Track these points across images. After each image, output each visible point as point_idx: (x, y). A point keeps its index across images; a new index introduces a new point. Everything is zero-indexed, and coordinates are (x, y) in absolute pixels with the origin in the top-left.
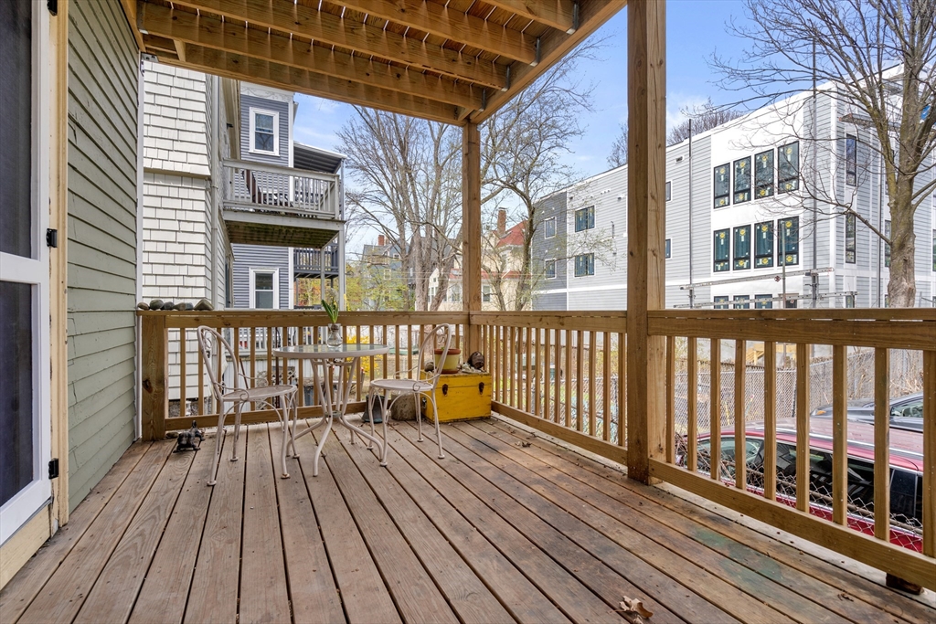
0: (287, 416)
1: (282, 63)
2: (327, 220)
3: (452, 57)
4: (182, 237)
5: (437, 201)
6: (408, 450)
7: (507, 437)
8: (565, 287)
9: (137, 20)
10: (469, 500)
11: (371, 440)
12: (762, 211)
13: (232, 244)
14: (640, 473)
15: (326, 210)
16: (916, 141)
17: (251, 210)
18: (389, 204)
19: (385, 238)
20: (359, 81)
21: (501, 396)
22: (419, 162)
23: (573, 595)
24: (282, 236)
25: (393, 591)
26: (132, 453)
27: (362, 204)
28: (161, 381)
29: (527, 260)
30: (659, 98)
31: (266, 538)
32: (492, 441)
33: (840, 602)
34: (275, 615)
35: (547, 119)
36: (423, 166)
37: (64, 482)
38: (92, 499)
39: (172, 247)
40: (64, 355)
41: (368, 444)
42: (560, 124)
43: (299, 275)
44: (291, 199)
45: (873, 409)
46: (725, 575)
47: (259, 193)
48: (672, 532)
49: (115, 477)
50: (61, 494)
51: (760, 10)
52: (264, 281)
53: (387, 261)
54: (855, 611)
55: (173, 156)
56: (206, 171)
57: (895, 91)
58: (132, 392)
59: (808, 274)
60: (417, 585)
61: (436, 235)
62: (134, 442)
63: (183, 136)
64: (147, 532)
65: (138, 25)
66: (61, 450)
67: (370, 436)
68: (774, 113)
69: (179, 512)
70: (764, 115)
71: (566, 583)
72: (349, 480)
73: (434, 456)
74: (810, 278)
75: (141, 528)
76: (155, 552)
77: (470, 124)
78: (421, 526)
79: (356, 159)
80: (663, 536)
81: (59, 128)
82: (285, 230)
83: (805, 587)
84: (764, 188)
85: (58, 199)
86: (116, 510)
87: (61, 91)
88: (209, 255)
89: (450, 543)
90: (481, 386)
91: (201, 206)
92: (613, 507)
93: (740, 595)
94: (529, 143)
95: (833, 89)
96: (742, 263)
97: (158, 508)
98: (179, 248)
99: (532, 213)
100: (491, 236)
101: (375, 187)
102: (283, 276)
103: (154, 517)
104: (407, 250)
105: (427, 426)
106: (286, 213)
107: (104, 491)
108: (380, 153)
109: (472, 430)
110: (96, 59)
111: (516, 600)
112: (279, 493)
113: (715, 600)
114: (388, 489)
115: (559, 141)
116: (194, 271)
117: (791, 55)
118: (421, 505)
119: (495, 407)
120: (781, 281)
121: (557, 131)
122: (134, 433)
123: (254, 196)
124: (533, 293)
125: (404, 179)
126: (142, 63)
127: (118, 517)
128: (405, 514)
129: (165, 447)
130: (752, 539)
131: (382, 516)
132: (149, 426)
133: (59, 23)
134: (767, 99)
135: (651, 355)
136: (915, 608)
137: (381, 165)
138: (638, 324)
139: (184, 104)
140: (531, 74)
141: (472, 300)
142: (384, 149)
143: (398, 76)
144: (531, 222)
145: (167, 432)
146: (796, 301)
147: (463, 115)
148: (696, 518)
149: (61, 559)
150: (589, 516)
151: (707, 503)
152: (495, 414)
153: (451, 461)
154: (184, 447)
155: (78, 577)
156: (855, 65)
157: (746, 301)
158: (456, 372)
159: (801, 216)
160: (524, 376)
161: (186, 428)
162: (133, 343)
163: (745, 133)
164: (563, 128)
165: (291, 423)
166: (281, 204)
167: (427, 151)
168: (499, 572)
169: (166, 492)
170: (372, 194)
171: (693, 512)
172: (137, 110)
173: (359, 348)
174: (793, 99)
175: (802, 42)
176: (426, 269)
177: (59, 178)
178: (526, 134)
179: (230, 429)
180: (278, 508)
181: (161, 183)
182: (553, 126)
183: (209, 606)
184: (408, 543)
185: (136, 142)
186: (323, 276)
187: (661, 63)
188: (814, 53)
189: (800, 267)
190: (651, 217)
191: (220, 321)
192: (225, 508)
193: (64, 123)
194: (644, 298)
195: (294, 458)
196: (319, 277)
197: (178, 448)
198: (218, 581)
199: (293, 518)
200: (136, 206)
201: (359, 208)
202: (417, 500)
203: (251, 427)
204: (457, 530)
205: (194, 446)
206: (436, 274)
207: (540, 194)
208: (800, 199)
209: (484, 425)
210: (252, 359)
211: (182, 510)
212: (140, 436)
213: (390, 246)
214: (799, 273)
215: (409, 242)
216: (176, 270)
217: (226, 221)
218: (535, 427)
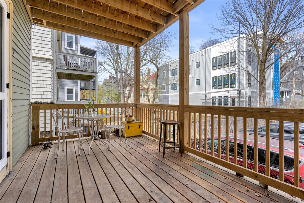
0: (80, 136)
1: (78, 28)
2: (92, 72)
3: (131, 29)
4: (43, 79)
5: (128, 65)
6: (117, 145)
7: (146, 141)
8: (168, 93)
9: (31, 14)
10: (134, 159)
11: (106, 143)
12: (225, 72)
13: (59, 79)
14: (182, 150)
15: (91, 69)
16: (266, 53)
17: (66, 69)
18: (113, 66)
19: (111, 77)
20: (102, 34)
21: (146, 129)
22: (122, 52)
23: (159, 182)
24: (76, 77)
25: (112, 184)
26: (29, 149)
27: (103, 66)
28: (38, 126)
29: (156, 85)
30: (187, 46)
31: (75, 172)
32: (142, 142)
33: (224, 180)
34: (79, 192)
35: (163, 41)
36: (123, 54)
37: (11, 159)
38: (18, 164)
39: (39, 82)
40: (11, 120)
41: (105, 144)
42: (167, 43)
43: (82, 89)
44: (80, 65)
45: (253, 130)
46: (198, 175)
47: (69, 63)
48: (188, 165)
49: (24, 157)
50: (10, 162)
51: (225, 12)
52: (70, 91)
53: (111, 84)
54: (227, 182)
55: (40, 52)
56: (51, 57)
57: (261, 38)
58: (29, 130)
59: (238, 90)
60: (118, 182)
61: (128, 76)
62: (29, 146)
63: (44, 46)
64: (38, 172)
65: (31, 15)
66: (10, 149)
67: (105, 142)
68: (228, 43)
69: (47, 166)
70: (225, 43)
71: (158, 179)
72: (99, 155)
73: (125, 147)
74: (238, 92)
75: (36, 171)
76: (41, 178)
77: (136, 47)
78: (120, 167)
79: (101, 51)
80: (185, 166)
81: (10, 52)
82: (77, 75)
83: (217, 177)
84: (226, 65)
85: (9, 74)
86: (27, 167)
87: (10, 41)
88: (52, 85)
89: (128, 171)
90: (140, 126)
91: (50, 69)
92: (174, 160)
93: (201, 180)
94: (157, 48)
95: (244, 37)
96: (220, 87)
97: (40, 165)
98: (42, 82)
99: (158, 70)
100: (146, 77)
101: (108, 60)
102: (76, 89)
103: (39, 168)
104: (118, 81)
105: (123, 138)
106: (78, 70)
107: (22, 161)
108: (109, 49)
109: (136, 139)
110: (19, 28)
111: (145, 184)
112: (78, 160)
113: (195, 181)
114: (111, 157)
115: (167, 48)
116: (47, 90)
117: (233, 26)
118: (120, 161)
119: (144, 132)
120: (229, 93)
121: (166, 45)
122: (29, 143)
123: (67, 64)
124: (159, 95)
125: (117, 58)
126: (32, 26)
127: (28, 169)
128: (116, 164)
129: (40, 147)
130: (208, 166)
131: (109, 165)
132: (34, 141)
133: (10, 21)
134: (226, 39)
135: (185, 117)
136: (241, 180)
137: (110, 53)
138: (182, 109)
139: (44, 35)
140: (154, 35)
141: (137, 100)
142: (111, 48)
143: (115, 33)
144: (158, 73)
145: (40, 143)
146: (235, 98)
147: (134, 44)
148: (195, 161)
149: (12, 181)
150: (167, 162)
151: (198, 158)
152: (144, 134)
153: (130, 148)
154: (46, 147)
155: (18, 186)
156: (250, 30)
157: (221, 98)
158: (132, 122)
159: (236, 74)
160: (154, 122)
161: (46, 141)
162: (29, 115)
163: (220, 48)
164: (168, 44)
165: (81, 138)
166: (76, 67)
167: (125, 49)
168: (141, 178)
169: (42, 161)
170: (107, 62)
171: (194, 160)
172: (30, 41)
173: (102, 116)
174: (234, 39)
175: (236, 22)
176: (124, 87)
177: (9, 67)
178: (156, 46)
179: (62, 141)
180: (78, 164)
181: (36, 61)
182: (165, 43)
183: (59, 191)
184: (116, 171)
185: (30, 51)
186: (90, 90)
187: (188, 37)
188: (239, 26)
189: (236, 88)
190: (185, 79)
191: (58, 107)
192: (61, 165)
193: (11, 51)
194: (183, 101)
195: (82, 149)
196: (89, 90)
197: (44, 147)
198: (61, 184)
199: (82, 166)
200: (30, 71)
201: (102, 67)
202: (119, 160)
203: (68, 140)
204: (130, 167)
205: (49, 147)
206: (128, 89)
207: (160, 65)
208: (235, 69)
209: (140, 138)
210: (68, 117)
211: (48, 166)
212: (31, 144)
213: (113, 79)
214: (235, 90)
215: (119, 78)
216: (41, 89)
217: (57, 72)
218: (155, 138)
